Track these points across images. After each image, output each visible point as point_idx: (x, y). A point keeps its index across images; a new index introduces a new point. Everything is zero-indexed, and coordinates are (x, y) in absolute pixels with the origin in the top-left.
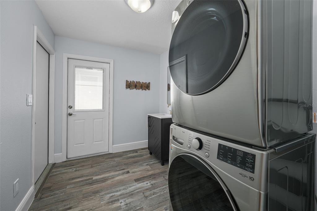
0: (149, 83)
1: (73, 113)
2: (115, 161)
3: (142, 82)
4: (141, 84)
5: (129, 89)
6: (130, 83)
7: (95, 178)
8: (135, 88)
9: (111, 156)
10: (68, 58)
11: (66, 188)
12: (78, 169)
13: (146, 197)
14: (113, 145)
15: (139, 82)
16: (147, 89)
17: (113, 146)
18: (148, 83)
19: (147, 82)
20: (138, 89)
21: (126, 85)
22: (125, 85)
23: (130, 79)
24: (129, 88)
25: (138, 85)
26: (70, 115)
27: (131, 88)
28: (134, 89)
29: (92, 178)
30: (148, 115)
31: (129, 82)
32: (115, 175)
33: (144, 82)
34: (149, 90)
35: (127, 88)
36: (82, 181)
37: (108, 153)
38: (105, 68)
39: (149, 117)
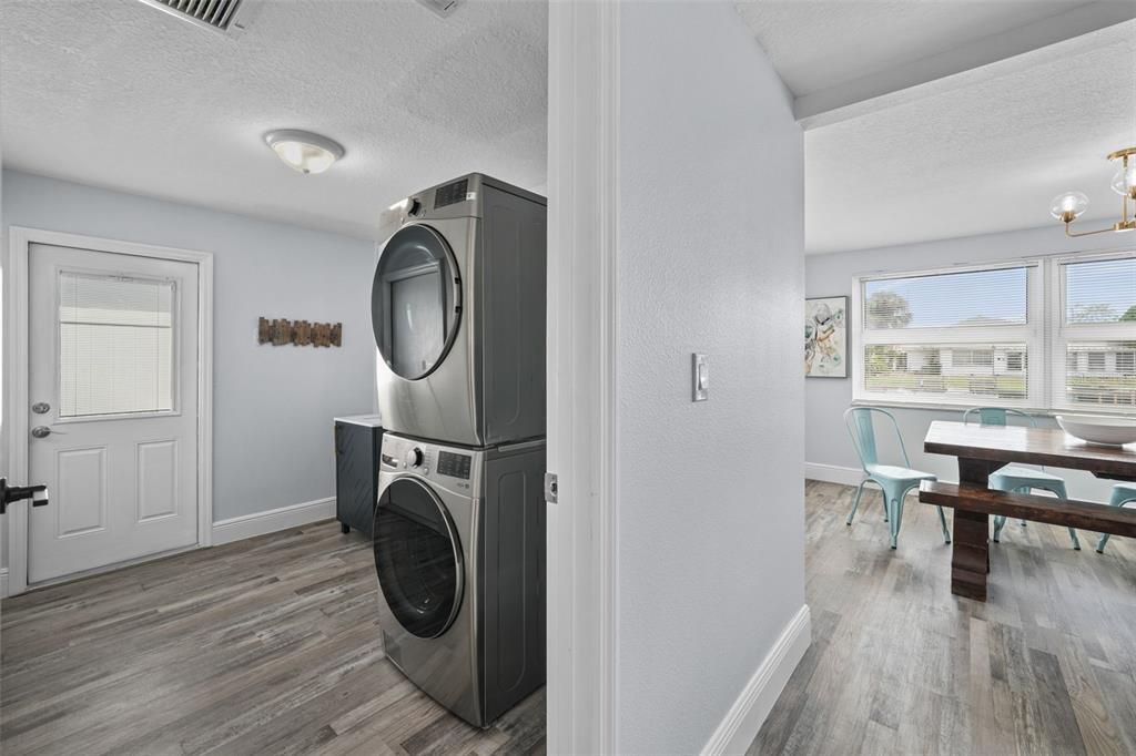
0: (340, 325)
1: (52, 429)
2: (225, 563)
3: (316, 324)
4: (312, 330)
5: (270, 344)
6: (274, 326)
7: (162, 610)
8: (293, 340)
9: (209, 554)
10: (29, 243)
11: (68, 645)
12: (88, 602)
13: (330, 615)
14: (214, 520)
15: (305, 322)
16: (332, 342)
17: (217, 523)
18: (335, 326)
19: (333, 322)
20: (303, 344)
21: (261, 333)
22: (256, 331)
23: (273, 315)
24: (271, 340)
25: (300, 332)
26: (45, 434)
27: (275, 340)
28: (285, 343)
29: (156, 611)
30: (336, 419)
31: (271, 324)
32: (234, 592)
33: (324, 323)
34: (339, 345)
35: (262, 341)
36: (120, 623)
37: (196, 547)
38: (182, 280)
39: (340, 427)
